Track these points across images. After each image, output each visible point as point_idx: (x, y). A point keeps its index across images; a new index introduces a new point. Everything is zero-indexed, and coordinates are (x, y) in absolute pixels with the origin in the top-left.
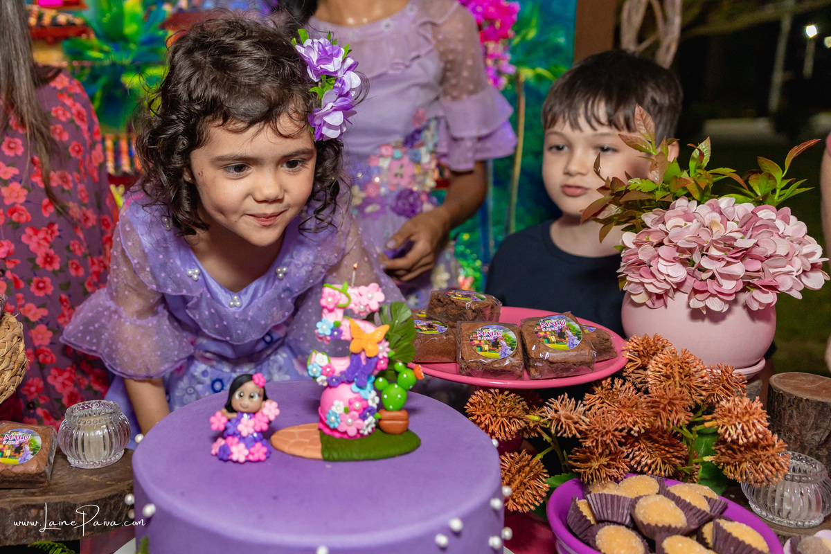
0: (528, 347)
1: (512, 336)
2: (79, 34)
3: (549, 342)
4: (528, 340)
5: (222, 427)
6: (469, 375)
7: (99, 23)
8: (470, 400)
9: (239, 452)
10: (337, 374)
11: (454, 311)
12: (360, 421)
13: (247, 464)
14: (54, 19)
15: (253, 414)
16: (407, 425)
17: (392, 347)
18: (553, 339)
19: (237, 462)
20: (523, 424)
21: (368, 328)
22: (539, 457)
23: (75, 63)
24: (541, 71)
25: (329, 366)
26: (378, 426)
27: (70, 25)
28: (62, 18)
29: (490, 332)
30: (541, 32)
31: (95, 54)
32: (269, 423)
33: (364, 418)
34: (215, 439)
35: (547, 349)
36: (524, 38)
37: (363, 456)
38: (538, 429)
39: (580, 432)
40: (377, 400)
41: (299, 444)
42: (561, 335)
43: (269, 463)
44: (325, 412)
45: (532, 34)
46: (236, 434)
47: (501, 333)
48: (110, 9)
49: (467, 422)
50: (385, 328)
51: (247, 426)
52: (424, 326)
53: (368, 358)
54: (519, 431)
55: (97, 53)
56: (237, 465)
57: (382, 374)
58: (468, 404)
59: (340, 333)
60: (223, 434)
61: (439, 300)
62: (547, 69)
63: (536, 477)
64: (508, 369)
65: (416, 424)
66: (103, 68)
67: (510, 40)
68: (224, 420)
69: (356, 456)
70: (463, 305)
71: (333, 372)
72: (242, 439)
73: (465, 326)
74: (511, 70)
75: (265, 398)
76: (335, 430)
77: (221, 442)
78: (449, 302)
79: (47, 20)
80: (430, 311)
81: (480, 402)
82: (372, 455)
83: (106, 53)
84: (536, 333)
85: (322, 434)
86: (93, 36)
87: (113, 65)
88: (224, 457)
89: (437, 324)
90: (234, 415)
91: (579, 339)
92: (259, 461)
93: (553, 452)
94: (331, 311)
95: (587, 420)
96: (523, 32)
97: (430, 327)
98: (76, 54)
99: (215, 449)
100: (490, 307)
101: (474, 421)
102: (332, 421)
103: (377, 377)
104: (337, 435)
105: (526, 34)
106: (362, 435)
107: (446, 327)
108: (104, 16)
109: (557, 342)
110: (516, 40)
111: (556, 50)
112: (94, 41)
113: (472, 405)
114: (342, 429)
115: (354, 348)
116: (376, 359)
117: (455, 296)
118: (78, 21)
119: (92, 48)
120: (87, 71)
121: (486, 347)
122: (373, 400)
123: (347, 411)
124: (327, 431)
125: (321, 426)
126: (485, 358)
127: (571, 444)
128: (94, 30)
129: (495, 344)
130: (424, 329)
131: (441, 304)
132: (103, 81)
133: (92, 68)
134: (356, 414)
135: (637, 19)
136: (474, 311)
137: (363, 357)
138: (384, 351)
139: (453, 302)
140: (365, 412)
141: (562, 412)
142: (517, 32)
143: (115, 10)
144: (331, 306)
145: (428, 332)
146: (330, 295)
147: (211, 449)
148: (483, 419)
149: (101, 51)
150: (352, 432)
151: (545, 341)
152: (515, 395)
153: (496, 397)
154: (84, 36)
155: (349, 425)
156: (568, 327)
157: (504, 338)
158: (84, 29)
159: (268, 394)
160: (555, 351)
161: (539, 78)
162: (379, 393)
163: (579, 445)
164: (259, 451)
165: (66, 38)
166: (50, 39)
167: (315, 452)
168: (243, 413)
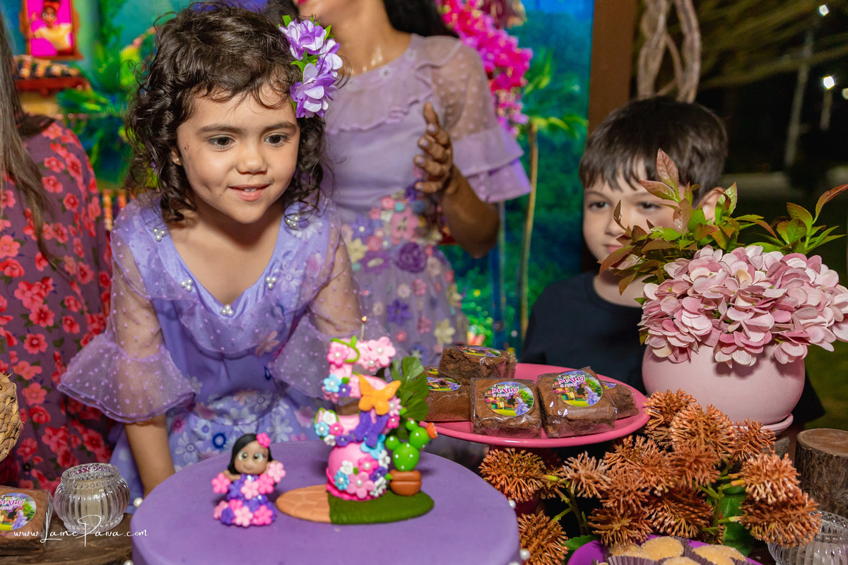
0: (546, 404)
1: (529, 392)
2: (75, 86)
3: (568, 398)
4: (545, 396)
5: (225, 490)
6: (484, 433)
7: (95, 73)
8: (485, 460)
9: (243, 515)
10: (345, 433)
11: (468, 368)
12: (370, 483)
13: (252, 528)
14: (48, 69)
15: (257, 475)
16: (419, 486)
17: (405, 405)
18: (572, 395)
19: (241, 526)
20: (540, 484)
21: (379, 384)
22: (557, 518)
23: (71, 116)
24: (554, 120)
25: (337, 425)
26: (389, 487)
27: (65, 76)
28: (57, 69)
29: (506, 388)
30: (555, 80)
31: (91, 106)
32: (275, 484)
33: (374, 478)
34: (217, 502)
35: (566, 406)
36: (536, 86)
37: (373, 519)
38: (556, 490)
39: (601, 492)
40: (388, 460)
41: (305, 507)
42: (580, 391)
43: (275, 527)
44: (333, 474)
45: (545, 82)
46: (240, 497)
47: (517, 390)
48: (106, 59)
49: (482, 482)
50: (396, 385)
51: (251, 488)
52: (436, 383)
53: (379, 416)
54: (536, 491)
55: (94, 105)
56: (241, 529)
57: (394, 432)
58: (483, 464)
59: (349, 390)
60: (226, 497)
61: (452, 357)
62: (561, 118)
63: (555, 539)
64: (525, 427)
65: (428, 485)
66: (100, 121)
67: (523, 89)
68: (227, 482)
69: (366, 519)
70: (475, 361)
71: (342, 431)
72: (246, 502)
73: (477, 383)
74: (524, 119)
75: (270, 459)
76: (344, 492)
77: (224, 505)
78: (462, 358)
79: (41, 71)
80: (442, 368)
81: (495, 462)
82: (383, 518)
83: (103, 105)
84: (554, 389)
85: (331, 496)
86: (88, 87)
87: (111, 117)
88: (227, 521)
89: (449, 381)
90: (238, 477)
91: (599, 395)
92: (264, 525)
93: (571, 513)
94: (339, 367)
95: (608, 480)
96: (536, 80)
97: (442, 384)
98: (72, 106)
99: (218, 512)
100: (505, 363)
101: (489, 482)
102: (341, 482)
103: (388, 436)
104: (346, 497)
105: (539, 83)
106: (372, 497)
107: (459, 384)
108: (100, 66)
109: (576, 398)
110: (529, 89)
111: (571, 99)
112: (90, 92)
113: (487, 464)
114: (351, 491)
115: (363, 405)
116: (387, 417)
117: (469, 352)
118: (73, 72)
119: (88, 100)
120: (83, 125)
121: (502, 405)
122: (383, 459)
123: (357, 472)
124: (336, 493)
125: (329, 487)
126: (500, 416)
127: (591, 504)
128: (89, 81)
129: (511, 401)
130: (436, 386)
131: (454, 360)
132: (99, 134)
133: (89, 121)
134: (366, 475)
135: (655, 65)
136: (488, 367)
137: (373, 415)
138: (395, 408)
139: (466, 358)
140: (375, 473)
141: (582, 471)
142: (530, 80)
143: (111, 60)
144: (339, 362)
145: (440, 390)
146: (338, 350)
147: (213, 513)
148: (498, 479)
149: (98, 103)
150: (362, 493)
151: (564, 397)
152: (532, 454)
153: (512, 457)
154: (80, 88)
155: (359, 487)
156: (588, 383)
157: (520, 395)
158: (79, 80)
159: (273, 455)
160: (573, 408)
161: (553, 128)
162: (390, 453)
163: (599, 505)
164: (265, 514)
165: (62, 90)
166: (45, 91)
167: (323, 515)
168: (246, 474)
